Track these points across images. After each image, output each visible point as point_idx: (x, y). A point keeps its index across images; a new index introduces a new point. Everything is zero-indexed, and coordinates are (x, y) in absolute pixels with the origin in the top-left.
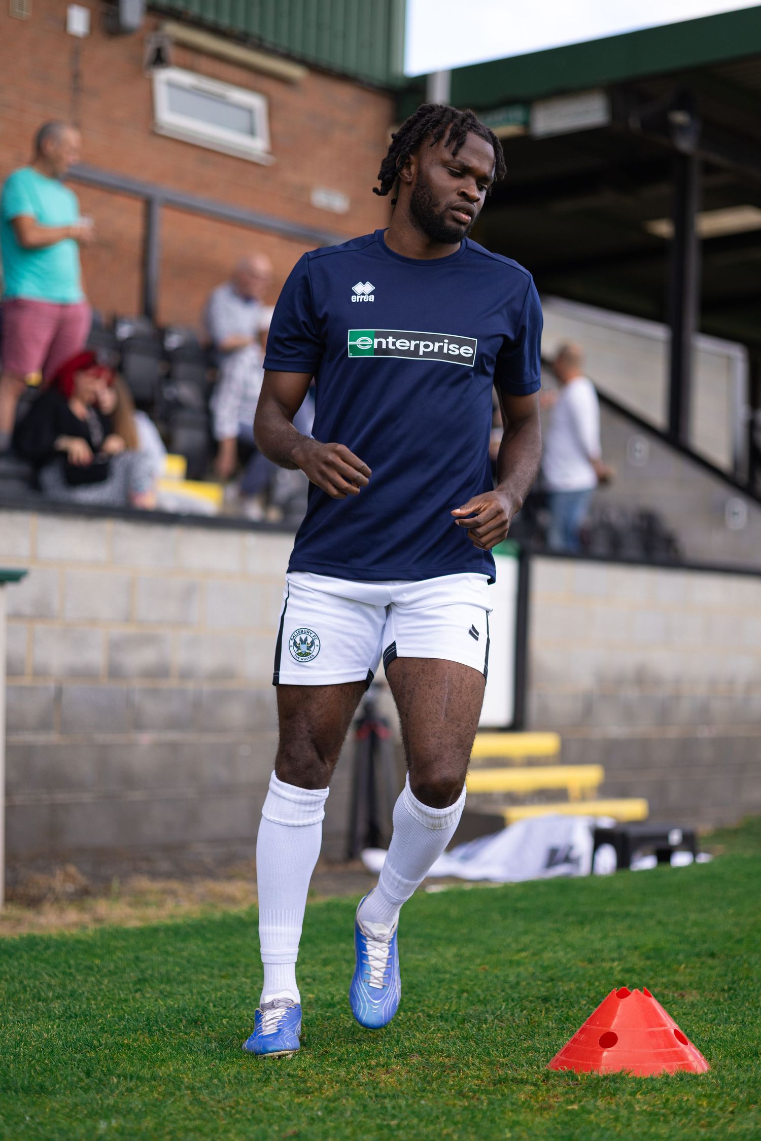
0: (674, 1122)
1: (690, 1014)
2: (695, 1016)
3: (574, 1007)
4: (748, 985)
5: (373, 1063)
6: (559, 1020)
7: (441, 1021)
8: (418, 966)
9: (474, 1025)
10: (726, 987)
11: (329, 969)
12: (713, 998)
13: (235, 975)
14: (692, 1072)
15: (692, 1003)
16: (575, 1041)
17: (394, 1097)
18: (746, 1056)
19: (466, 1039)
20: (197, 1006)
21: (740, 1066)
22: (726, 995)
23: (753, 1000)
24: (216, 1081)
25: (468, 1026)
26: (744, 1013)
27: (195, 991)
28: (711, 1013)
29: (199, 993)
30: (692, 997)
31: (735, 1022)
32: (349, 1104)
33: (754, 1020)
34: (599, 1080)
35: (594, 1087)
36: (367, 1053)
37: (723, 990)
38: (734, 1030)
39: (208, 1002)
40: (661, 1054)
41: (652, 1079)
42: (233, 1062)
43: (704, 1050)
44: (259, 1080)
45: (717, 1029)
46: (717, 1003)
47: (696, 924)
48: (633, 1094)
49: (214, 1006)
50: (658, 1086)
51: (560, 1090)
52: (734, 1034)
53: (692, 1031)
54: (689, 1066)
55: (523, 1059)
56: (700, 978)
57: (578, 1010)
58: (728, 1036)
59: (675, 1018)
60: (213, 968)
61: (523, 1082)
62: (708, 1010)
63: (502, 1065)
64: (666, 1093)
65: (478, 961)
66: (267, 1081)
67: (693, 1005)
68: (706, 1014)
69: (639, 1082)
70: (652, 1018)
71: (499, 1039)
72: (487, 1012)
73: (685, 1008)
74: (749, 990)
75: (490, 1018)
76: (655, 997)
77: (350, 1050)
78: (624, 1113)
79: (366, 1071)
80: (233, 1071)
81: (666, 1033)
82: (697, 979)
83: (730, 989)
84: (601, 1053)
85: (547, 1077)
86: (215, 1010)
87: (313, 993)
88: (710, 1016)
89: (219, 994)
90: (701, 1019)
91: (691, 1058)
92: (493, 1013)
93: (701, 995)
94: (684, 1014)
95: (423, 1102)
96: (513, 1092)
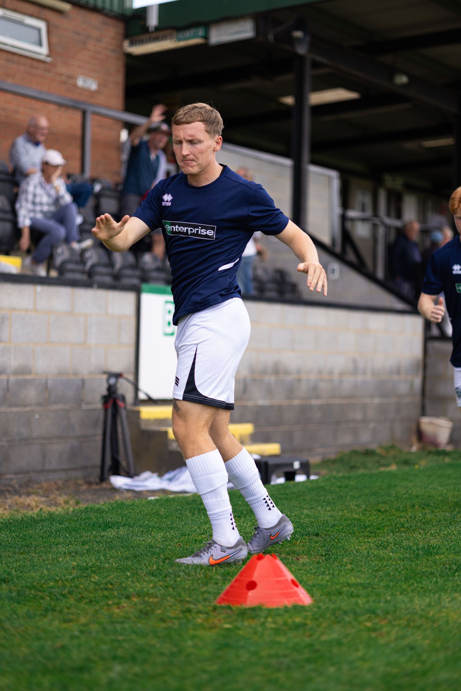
0: (291, 634)
1: (302, 570)
2: (305, 571)
3: (232, 567)
4: (337, 552)
5: (110, 602)
6: (223, 575)
7: (153, 577)
8: (140, 544)
9: (172, 579)
10: (324, 554)
11: (86, 547)
12: (316, 560)
13: (29, 552)
14: (301, 604)
15: (303, 563)
16: (232, 587)
17: (122, 623)
18: (334, 594)
19: (167, 587)
20: (5, 572)
21: (330, 600)
22: (324, 558)
23: (339, 561)
24: (15, 616)
25: (168, 579)
26: (334, 569)
27: (4, 562)
28: (314, 569)
29: (6, 563)
30: (304, 559)
31: (329, 574)
32: (94, 627)
33: (340, 573)
34: (245, 610)
35: (243, 614)
36: (107, 597)
37: (323, 555)
38: (328, 579)
39: (11, 569)
40: (285, 594)
41: (277, 609)
42: (25, 605)
43: (310, 591)
44: (41, 615)
45: (318, 578)
46: (318, 563)
47: (308, 516)
48: (266, 618)
49: (15, 571)
50: (281, 612)
51: (222, 616)
52: (327, 581)
53: (303, 580)
54: (301, 600)
55: (200, 598)
56: (308, 548)
57: (235, 569)
58: (324, 582)
59: (292, 572)
60: (15, 548)
61: (199, 612)
62: (312, 567)
63: (188, 602)
64: (286, 616)
65: (176, 540)
66: (45, 616)
67: (304, 564)
68: (311, 570)
69: (269, 611)
70: (278, 573)
71: (187, 587)
72: (180, 571)
73: (299, 566)
74: (338, 555)
75: (182, 574)
76: (281, 560)
77: (97, 595)
78: (260, 629)
79: (106, 607)
80: (25, 609)
81: (287, 580)
82: (306, 549)
83: (326, 554)
84: (247, 594)
85: (215, 609)
86: (15, 573)
87: (75, 561)
88: (314, 571)
89: (18, 563)
90: (308, 573)
91: (301, 595)
92: (184, 571)
93: (309, 558)
94: (298, 570)
95: (139, 625)
96: (194, 618)
